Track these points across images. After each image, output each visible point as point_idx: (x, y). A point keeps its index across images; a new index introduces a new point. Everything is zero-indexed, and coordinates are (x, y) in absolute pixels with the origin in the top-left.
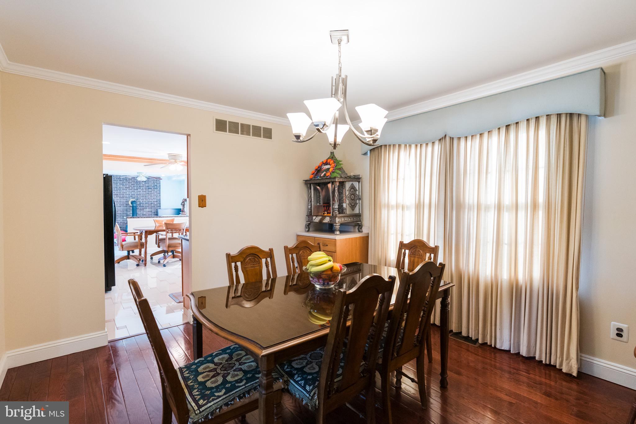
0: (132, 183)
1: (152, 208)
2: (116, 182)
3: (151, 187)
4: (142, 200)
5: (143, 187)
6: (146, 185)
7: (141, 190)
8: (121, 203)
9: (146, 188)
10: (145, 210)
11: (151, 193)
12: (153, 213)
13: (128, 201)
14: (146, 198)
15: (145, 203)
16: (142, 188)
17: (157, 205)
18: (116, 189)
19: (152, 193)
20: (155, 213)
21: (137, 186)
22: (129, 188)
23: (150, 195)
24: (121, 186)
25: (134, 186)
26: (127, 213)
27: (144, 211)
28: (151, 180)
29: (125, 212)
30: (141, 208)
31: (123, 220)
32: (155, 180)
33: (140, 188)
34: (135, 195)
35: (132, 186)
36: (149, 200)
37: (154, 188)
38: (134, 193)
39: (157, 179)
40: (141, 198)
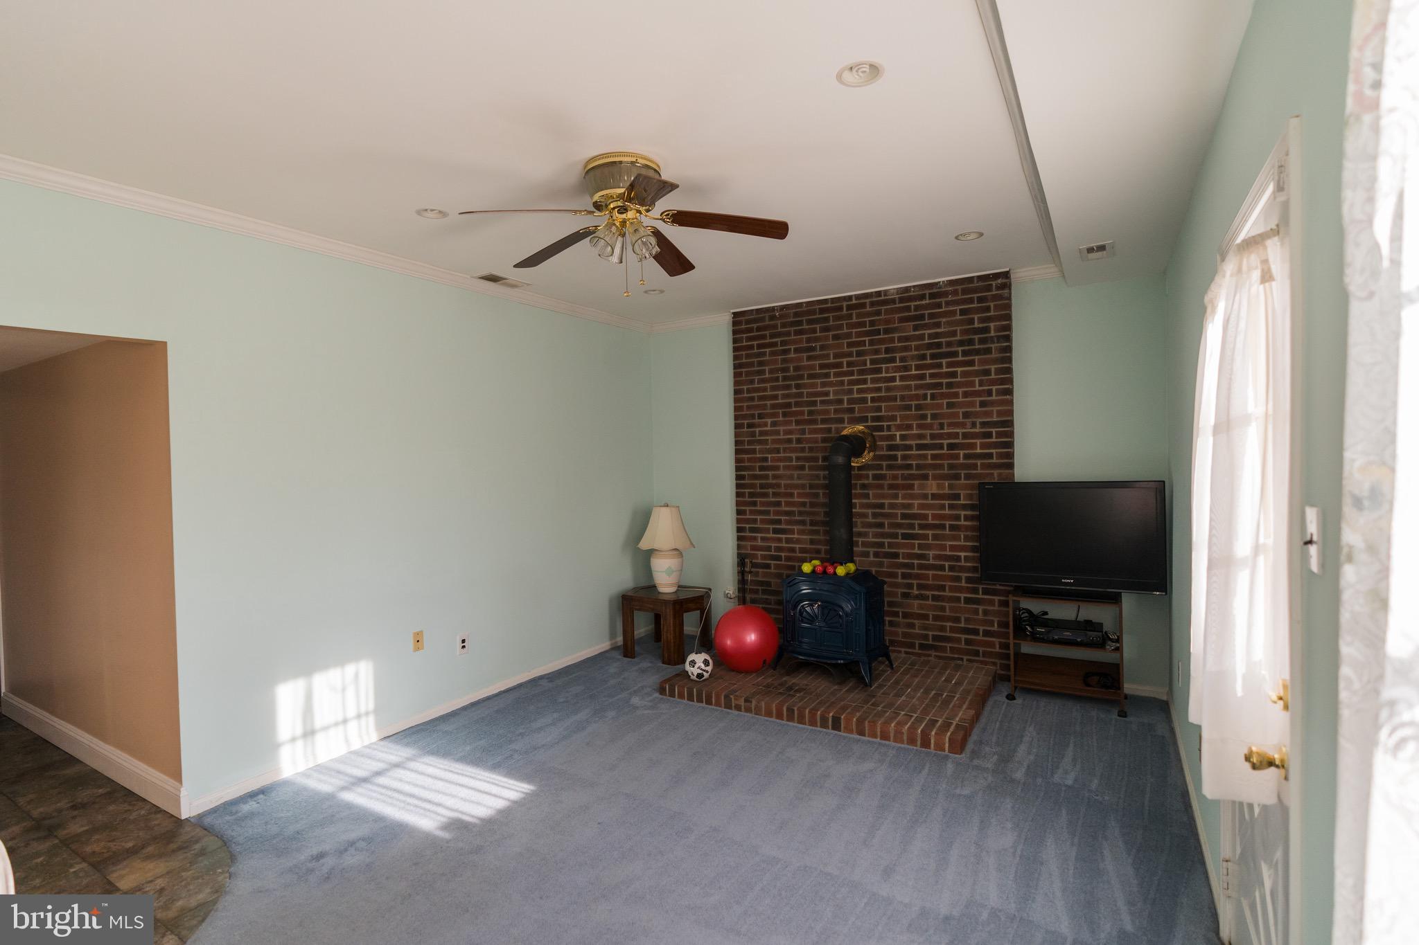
0: (849, 335)
1: (957, 477)
2: (783, 343)
3: (949, 344)
4: (899, 428)
5: (906, 349)
6: (922, 337)
7: (898, 369)
8: (803, 450)
9: (923, 357)
10: (916, 491)
11: (950, 385)
12: (964, 507)
14: (924, 417)
15: (919, 447)
16: (903, 359)
17: (990, 456)
18: (785, 379)
19: (959, 385)
21: (877, 352)
22: (839, 365)
23: (943, 396)
24: (800, 359)
25: (859, 354)
27: (912, 497)
28: (948, 303)
30: (895, 477)
31: (812, 542)
32: (971, 301)
33: (893, 360)
34: (864, 400)
35: (850, 355)
36: (942, 428)
37: (967, 348)
38: (859, 391)
39: (989, 288)
40: (896, 416)
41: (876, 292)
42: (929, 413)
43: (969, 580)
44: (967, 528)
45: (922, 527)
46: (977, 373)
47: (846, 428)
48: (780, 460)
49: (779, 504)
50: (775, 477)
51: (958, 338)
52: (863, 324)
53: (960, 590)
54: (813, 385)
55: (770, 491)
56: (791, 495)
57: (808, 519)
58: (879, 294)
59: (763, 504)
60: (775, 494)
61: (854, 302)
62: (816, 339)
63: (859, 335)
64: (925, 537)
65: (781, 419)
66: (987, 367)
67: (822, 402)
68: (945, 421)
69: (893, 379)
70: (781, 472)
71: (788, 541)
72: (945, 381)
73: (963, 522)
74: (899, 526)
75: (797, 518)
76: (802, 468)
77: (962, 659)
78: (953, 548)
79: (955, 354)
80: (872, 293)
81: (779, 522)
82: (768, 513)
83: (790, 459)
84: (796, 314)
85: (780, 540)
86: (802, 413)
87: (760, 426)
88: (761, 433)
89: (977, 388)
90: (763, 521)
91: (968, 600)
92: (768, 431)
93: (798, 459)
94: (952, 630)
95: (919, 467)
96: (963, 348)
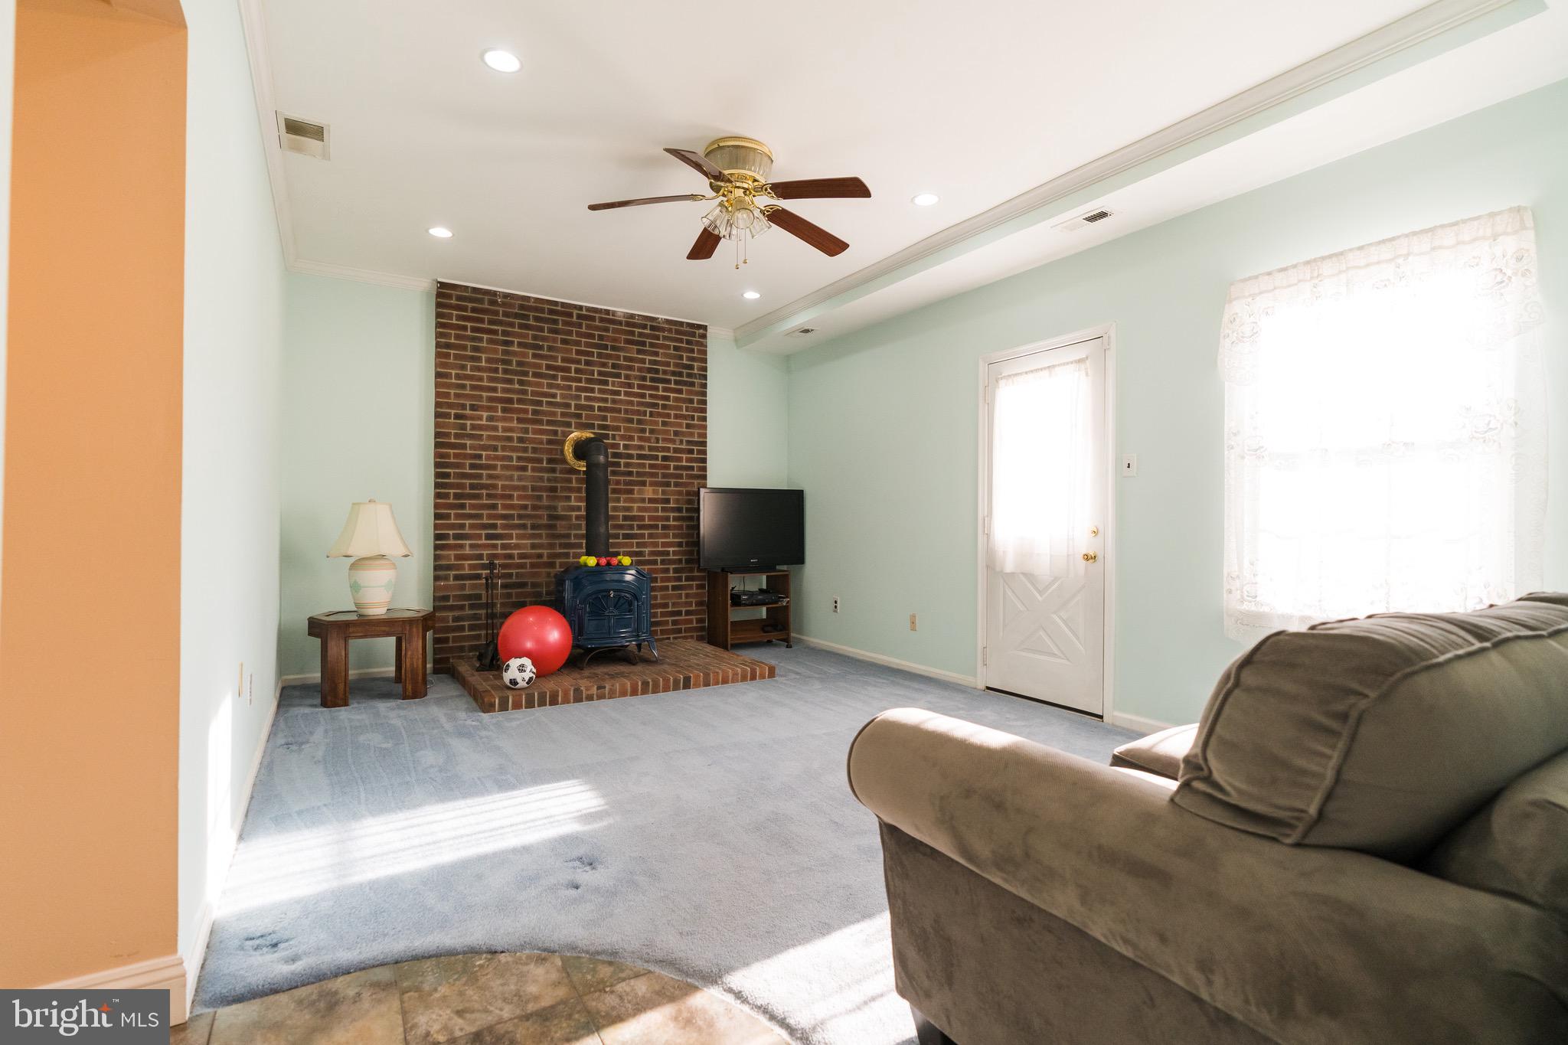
0: (578, 343)
1: (668, 484)
2: (505, 333)
3: (665, 372)
4: (623, 437)
5: (630, 368)
6: (643, 361)
7: (622, 385)
8: (525, 450)
9: (644, 379)
10: (636, 496)
11: (664, 407)
12: (673, 510)
13: (562, 443)
14: (643, 431)
15: (640, 457)
16: (627, 377)
17: (692, 468)
18: (505, 371)
19: (671, 408)
20: (679, 510)
21: (604, 365)
22: (568, 370)
23: (659, 415)
24: (524, 355)
25: (587, 363)
26: (555, 508)
27: (633, 501)
28: (665, 338)
29: (545, 502)
30: (618, 483)
31: (533, 546)
32: (681, 341)
33: (618, 376)
34: (592, 408)
35: (578, 362)
36: (658, 442)
37: (678, 378)
38: (587, 398)
39: (693, 335)
40: (620, 427)
41: (605, 310)
42: (648, 427)
43: (676, 571)
44: (675, 527)
45: (640, 527)
46: (684, 400)
47: (573, 432)
48: (497, 458)
49: (494, 507)
50: (490, 477)
51: (672, 369)
52: (592, 336)
53: (668, 579)
54: (540, 385)
55: (484, 492)
56: (511, 497)
57: (529, 523)
58: (607, 312)
59: (473, 507)
60: (489, 496)
61: (584, 312)
62: (544, 339)
63: (587, 345)
64: (642, 536)
65: (500, 414)
66: (692, 397)
67: (549, 404)
68: (660, 436)
69: (618, 393)
70: (498, 472)
71: (504, 547)
72: (661, 402)
73: (672, 523)
74: (621, 527)
75: (516, 522)
76: (524, 469)
77: (669, 638)
78: (664, 545)
79: (668, 381)
80: (601, 309)
81: (494, 526)
82: (479, 516)
83: (510, 458)
84: (522, 307)
85: (495, 546)
86: (526, 411)
87: (472, 418)
88: (473, 427)
89: (684, 412)
90: (472, 526)
91: (674, 588)
92: (483, 425)
93: (519, 459)
94: (663, 614)
95: (639, 474)
96: (675, 378)
